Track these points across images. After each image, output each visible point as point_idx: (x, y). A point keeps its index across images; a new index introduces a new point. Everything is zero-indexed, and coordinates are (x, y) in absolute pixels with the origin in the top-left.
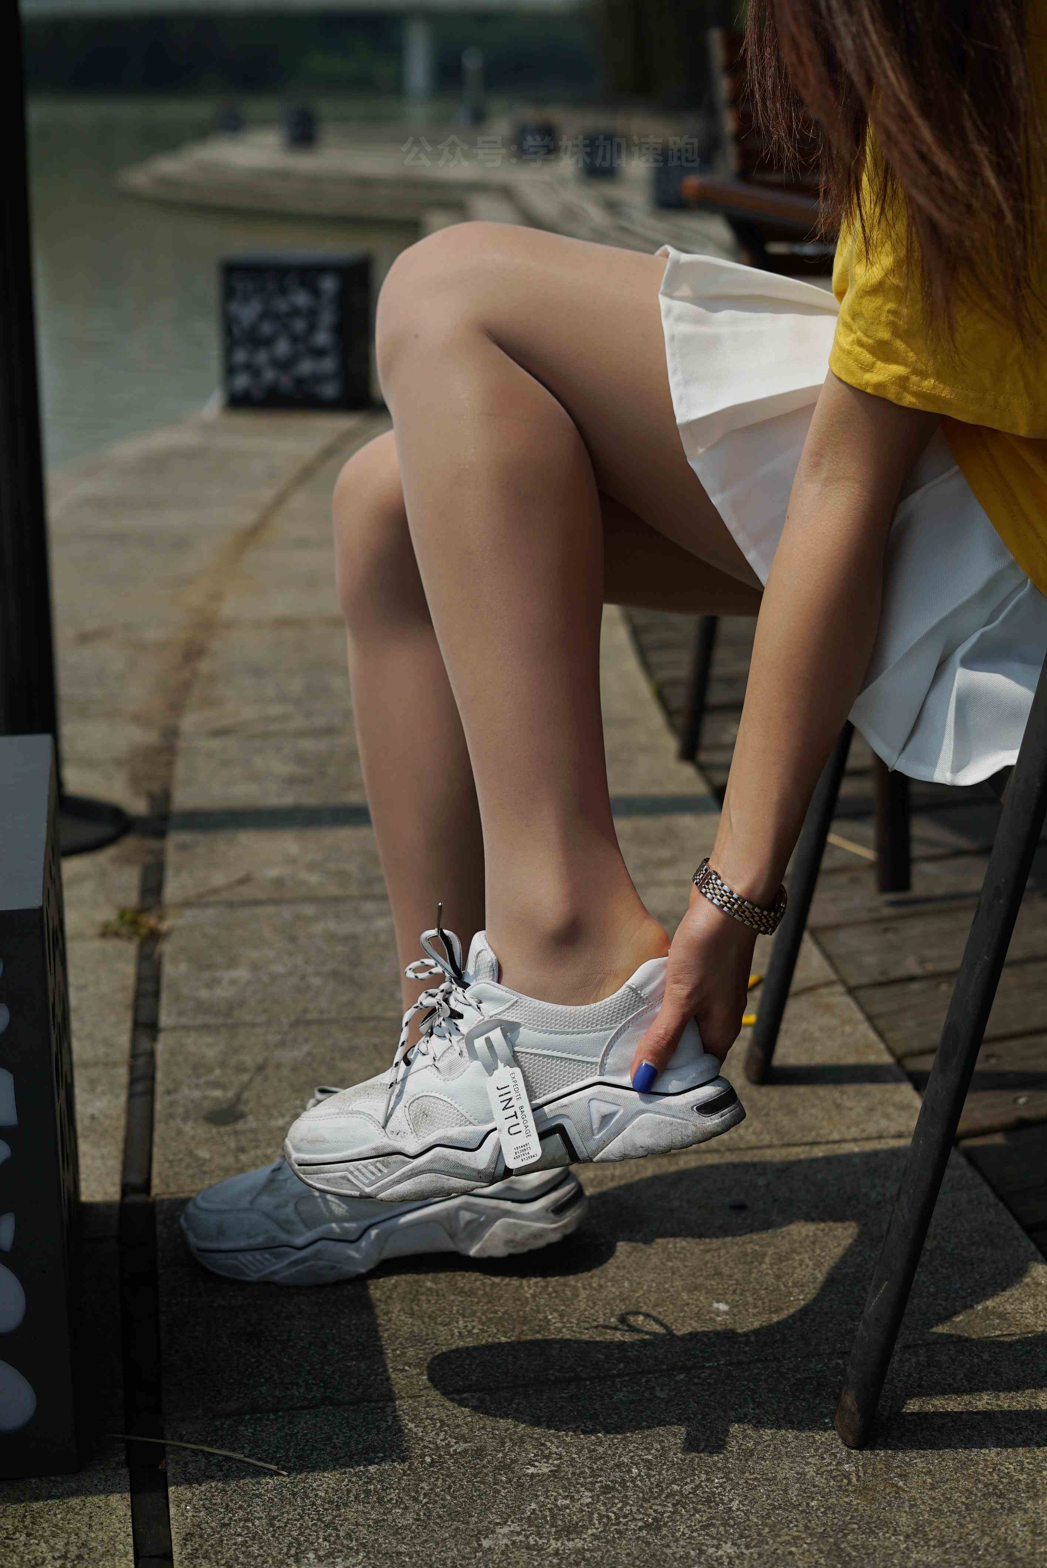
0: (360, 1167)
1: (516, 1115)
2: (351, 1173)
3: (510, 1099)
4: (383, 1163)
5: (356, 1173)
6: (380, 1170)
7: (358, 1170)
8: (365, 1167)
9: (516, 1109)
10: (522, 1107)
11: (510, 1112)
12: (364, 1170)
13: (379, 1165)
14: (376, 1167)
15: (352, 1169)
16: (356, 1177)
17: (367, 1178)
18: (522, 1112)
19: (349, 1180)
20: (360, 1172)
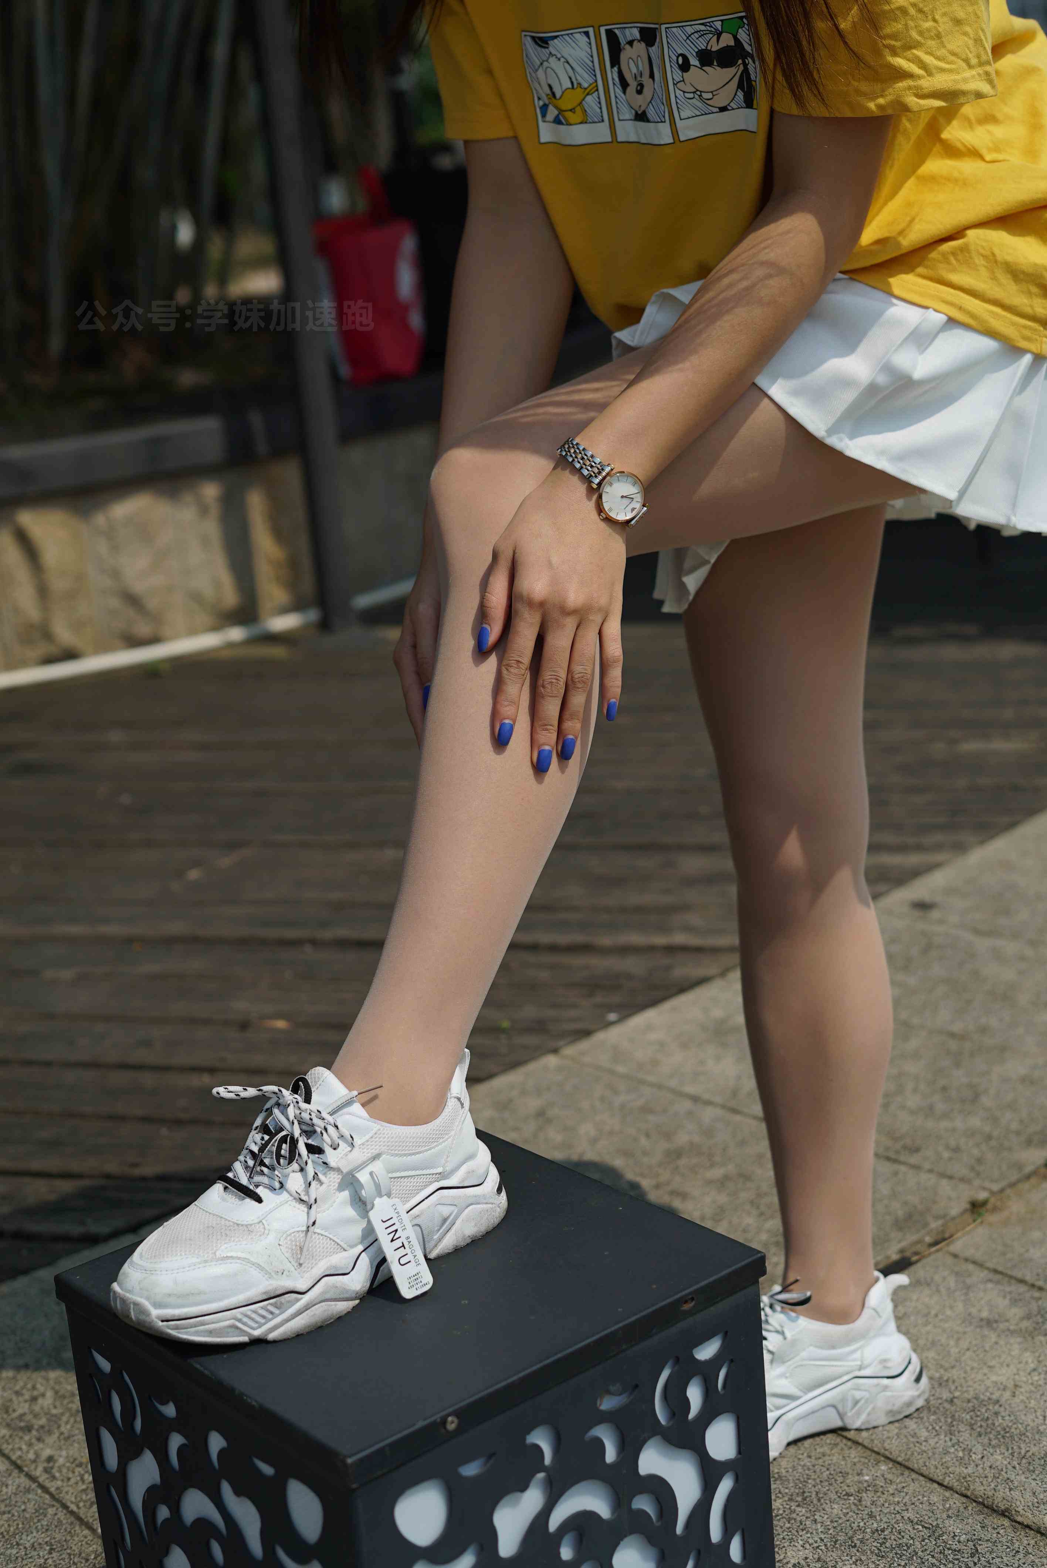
0: (249, 1313)
1: (403, 1246)
2: (240, 1321)
3: (396, 1231)
4: (275, 1305)
5: (245, 1320)
6: (272, 1313)
7: (246, 1316)
8: (255, 1312)
9: (403, 1239)
10: (408, 1238)
11: (398, 1243)
12: (254, 1316)
13: (271, 1308)
14: (268, 1310)
15: (239, 1316)
16: (245, 1324)
17: (257, 1322)
18: (409, 1242)
19: (237, 1328)
20: (250, 1318)
